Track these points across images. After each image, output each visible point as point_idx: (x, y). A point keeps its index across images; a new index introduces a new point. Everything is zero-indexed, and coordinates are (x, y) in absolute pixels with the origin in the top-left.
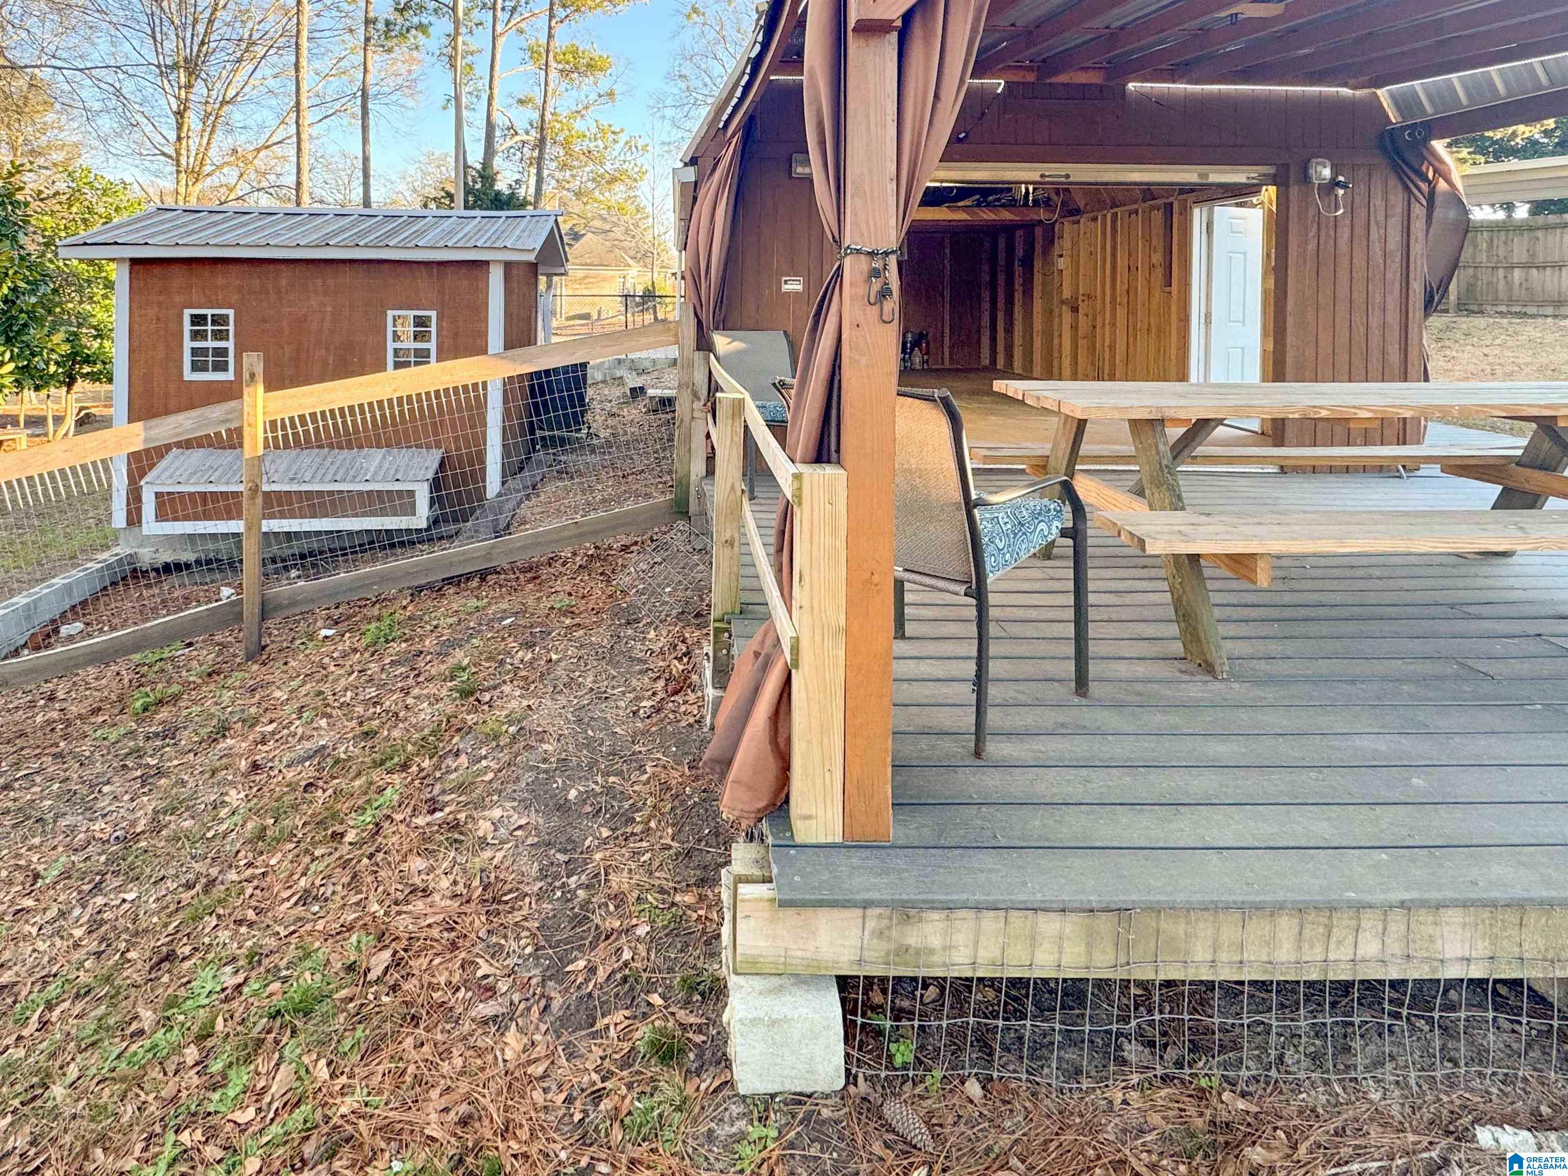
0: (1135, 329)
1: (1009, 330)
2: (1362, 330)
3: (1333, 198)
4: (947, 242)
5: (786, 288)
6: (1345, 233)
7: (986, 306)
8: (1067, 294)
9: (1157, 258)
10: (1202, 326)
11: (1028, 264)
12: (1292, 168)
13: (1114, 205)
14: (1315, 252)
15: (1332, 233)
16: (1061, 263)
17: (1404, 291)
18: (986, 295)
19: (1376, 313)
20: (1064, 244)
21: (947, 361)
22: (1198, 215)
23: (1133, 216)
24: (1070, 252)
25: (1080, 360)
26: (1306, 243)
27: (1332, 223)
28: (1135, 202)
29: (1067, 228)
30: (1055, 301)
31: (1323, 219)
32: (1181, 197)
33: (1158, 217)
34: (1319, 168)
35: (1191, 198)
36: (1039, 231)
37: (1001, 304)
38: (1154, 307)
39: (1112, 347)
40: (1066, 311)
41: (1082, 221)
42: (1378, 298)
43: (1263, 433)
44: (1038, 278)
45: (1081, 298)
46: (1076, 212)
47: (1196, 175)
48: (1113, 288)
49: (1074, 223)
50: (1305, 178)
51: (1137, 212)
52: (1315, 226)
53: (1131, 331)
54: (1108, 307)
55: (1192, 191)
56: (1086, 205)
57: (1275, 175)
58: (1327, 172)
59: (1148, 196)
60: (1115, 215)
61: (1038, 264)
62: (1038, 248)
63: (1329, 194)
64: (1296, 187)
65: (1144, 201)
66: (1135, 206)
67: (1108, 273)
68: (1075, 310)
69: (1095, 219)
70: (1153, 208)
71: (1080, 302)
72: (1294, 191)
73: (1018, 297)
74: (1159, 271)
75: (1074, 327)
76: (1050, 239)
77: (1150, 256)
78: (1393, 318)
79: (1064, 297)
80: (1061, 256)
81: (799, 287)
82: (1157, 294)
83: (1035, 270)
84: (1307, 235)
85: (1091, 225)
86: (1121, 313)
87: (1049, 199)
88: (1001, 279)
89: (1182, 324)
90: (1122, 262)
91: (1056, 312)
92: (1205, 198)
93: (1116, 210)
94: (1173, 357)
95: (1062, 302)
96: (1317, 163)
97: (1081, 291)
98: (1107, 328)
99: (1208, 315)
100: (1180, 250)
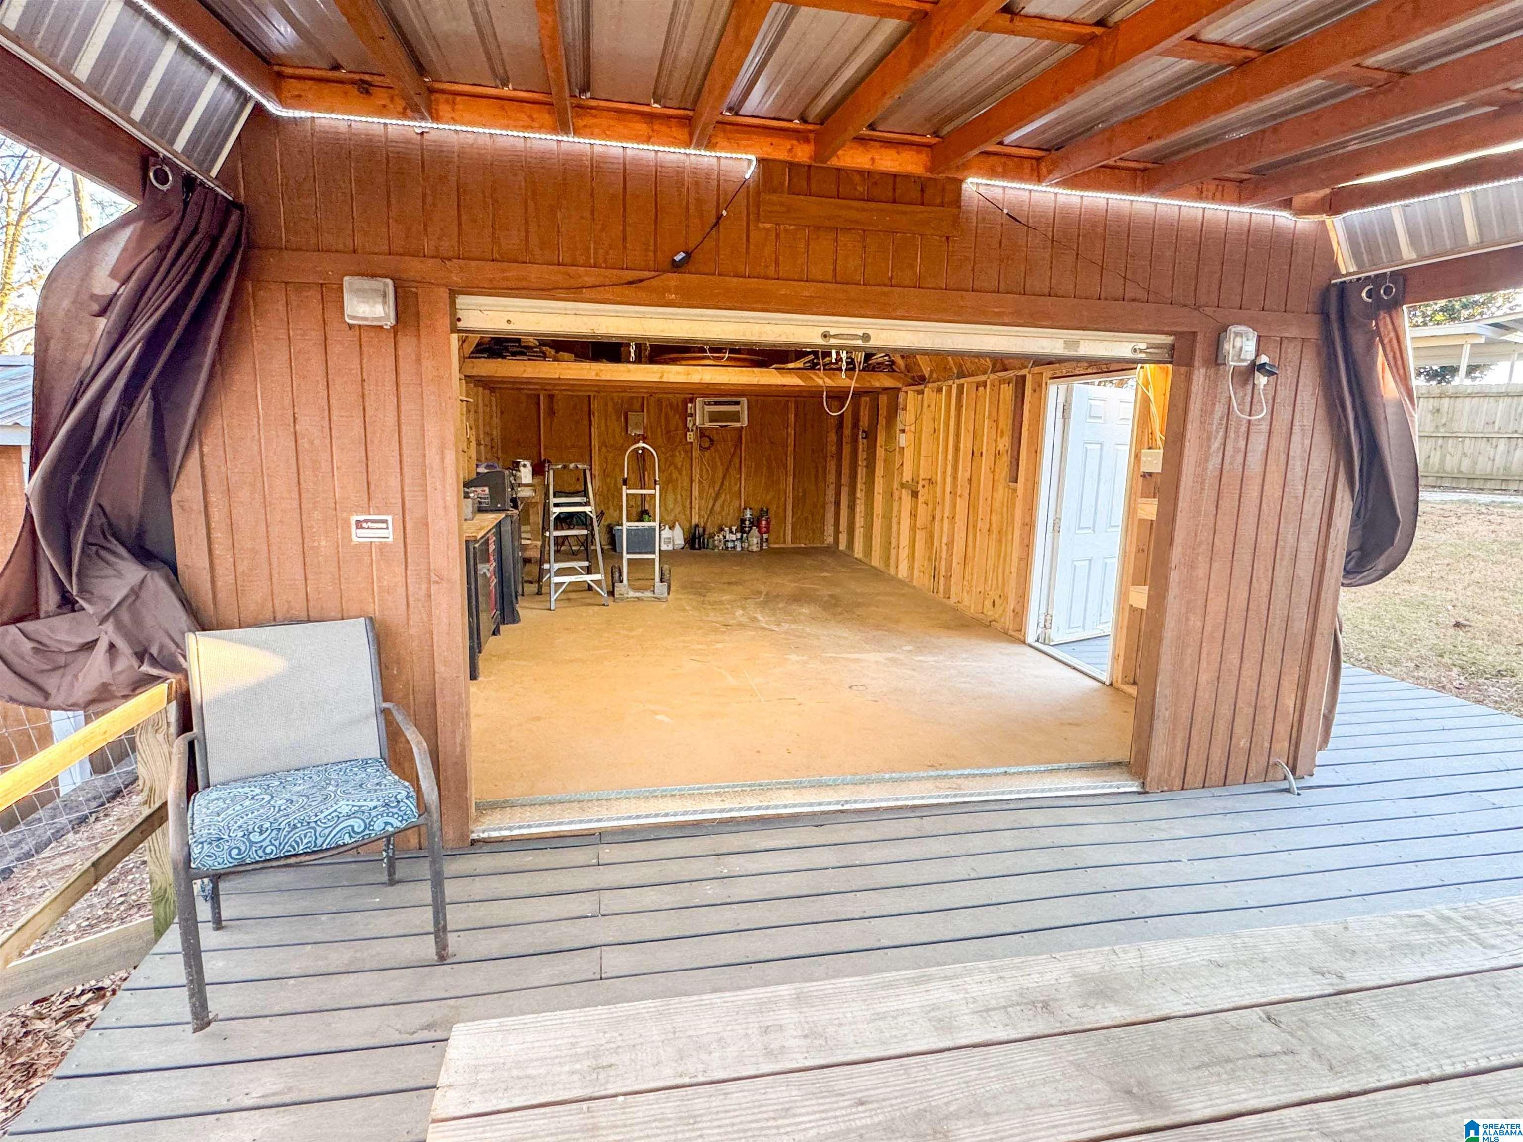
0: (975, 527)
1: (852, 507)
2: (1265, 587)
3: (1250, 387)
4: (792, 406)
5: (358, 536)
6: (1258, 442)
7: (832, 478)
8: (907, 476)
9: (1004, 443)
10: (1049, 535)
11: (871, 436)
12: (1200, 337)
13: (961, 375)
14: (1217, 473)
15: (1242, 444)
16: (903, 440)
17: (1324, 529)
18: (832, 466)
19: (1285, 563)
20: (906, 418)
21: (789, 538)
22: (1055, 392)
23: (981, 389)
24: (913, 428)
25: (916, 554)
26: (1207, 461)
27: (1244, 429)
28: (985, 373)
29: (910, 398)
30: (896, 485)
31: (1233, 423)
32: (1036, 369)
33: (1007, 391)
34: (1238, 342)
35: (1047, 371)
36: (883, 399)
37: (845, 480)
38: (997, 504)
39: (950, 544)
40: (906, 495)
41: (926, 390)
42: (1291, 540)
43: (1111, 685)
44: (880, 452)
45: (921, 483)
46: (922, 380)
47: (1061, 342)
48: (955, 477)
49: (921, 392)
50: (1216, 359)
51: (984, 384)
52: (1221, 433)
53: (971, 527)
54: (948, 496)
55: (1050, 363)
56: (931, 372)
57: (1173, 347)
58: (1249, 347)
59: (998, 366)
60: (961, 387)
61: (881, 438)
62: (882, 421)
63: (1245, 382)
64: (1202, 371)
65: (994, 371)
66: (982, 378)
67: (950, 457)
68: (915, 494)
69: (940, 390)
70: (1002, 381)
71: (920, 486)
72: (1199, 375)
73: (861, 472)
74: (1006, 460)
75: (913, 515)
76: (894, 410)
77: (996, 440)
78: (1305, 569)
79: (904, 480)
80: (903, 431)
81: (386, 534)
82: (1001, 492)
83: (878, 445)
84: (1209, 447)
85: (934, 395)
86: (962, 505)
87: (893, 363)
88: (847, 449)
89: (1027, 528)
90: (966, 444)
91: (896, 495)
92: (1064, 373)
93: (962, 381)
94: (1014, 570)
95: (903, 486)
96: (1237, 334)
97: (922, 476)
98: (946, 521)
99: (1057, 522)
100: (1031, 436)
